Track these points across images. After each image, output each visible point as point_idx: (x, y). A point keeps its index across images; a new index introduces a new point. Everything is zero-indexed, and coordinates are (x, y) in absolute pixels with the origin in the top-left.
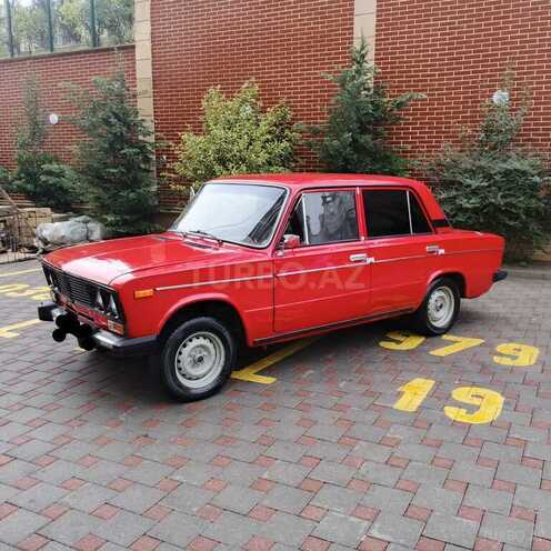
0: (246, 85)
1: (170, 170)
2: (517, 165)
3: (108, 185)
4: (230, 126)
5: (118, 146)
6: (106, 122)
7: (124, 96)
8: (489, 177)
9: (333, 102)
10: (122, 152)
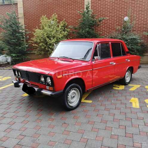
0: (53, 15)
1: (31, 40)
2: (134, 37)
3: (12, 45)
4: (50, 27)
5: (15, 33)
6: (10, 26)
7: (16, 18)
8: (127, 40)
9: (79, 20)
10: (16, 35)
